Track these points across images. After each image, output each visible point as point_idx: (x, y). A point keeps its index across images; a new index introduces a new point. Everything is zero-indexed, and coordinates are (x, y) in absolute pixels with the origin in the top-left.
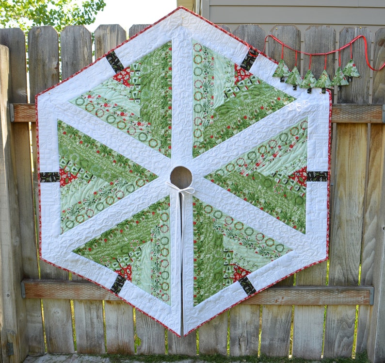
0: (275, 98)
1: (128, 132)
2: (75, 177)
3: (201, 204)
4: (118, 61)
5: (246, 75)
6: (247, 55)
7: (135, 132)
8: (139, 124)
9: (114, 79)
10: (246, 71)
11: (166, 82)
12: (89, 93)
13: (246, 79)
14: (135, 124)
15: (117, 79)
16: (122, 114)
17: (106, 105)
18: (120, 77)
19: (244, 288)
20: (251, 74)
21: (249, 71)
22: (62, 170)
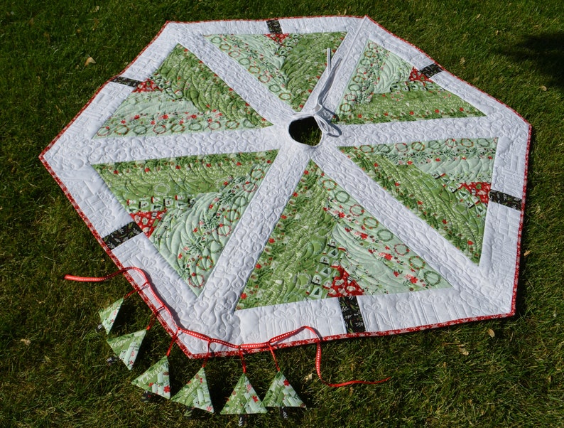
0: (120, 175)
1: (363, 211)
2: (465, 185)
3: (292, 103)
4: (344, 314)
5: (142, 216)
6: (122, 242)
7: (351, 207)
8: (341, 215)
9: (363, 291)
10: (137, 222)
11: (273, 250)
12: (412, 286)
13: (144, 212)
14: (348, 217)
15: (358, 287)
16: (364, 236)
17: (388, 257)
18: (351, 289)
19: (279, 26)
20: (133, 216)
21: (132, 220)
22: (483, 200)
